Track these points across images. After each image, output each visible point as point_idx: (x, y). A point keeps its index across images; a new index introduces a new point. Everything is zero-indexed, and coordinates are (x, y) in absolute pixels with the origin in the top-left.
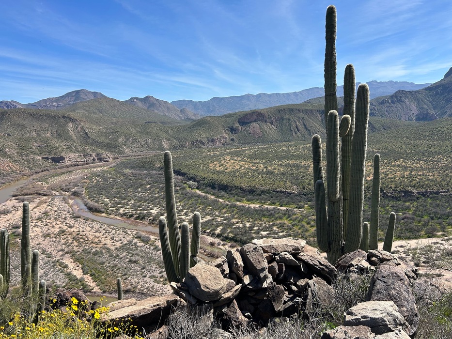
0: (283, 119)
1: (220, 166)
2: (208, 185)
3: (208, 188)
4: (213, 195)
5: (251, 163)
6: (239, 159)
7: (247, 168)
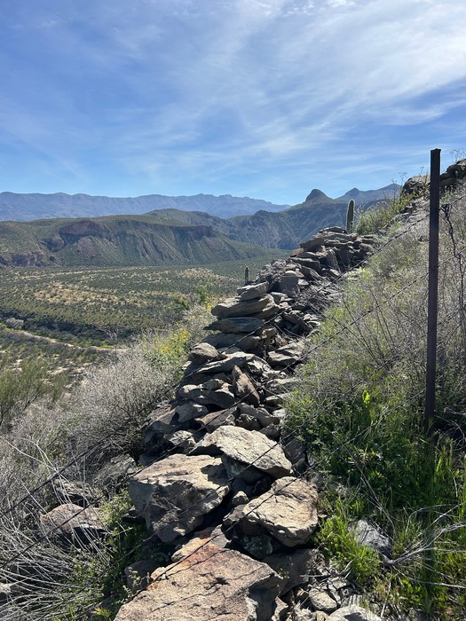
0: (125, 235)
1: (52, 297)
2: (40, 324)
3: (43, 329)
4: (53, 337)
5: (98, 293)
6: (76, 287)
7: (95, 301)
